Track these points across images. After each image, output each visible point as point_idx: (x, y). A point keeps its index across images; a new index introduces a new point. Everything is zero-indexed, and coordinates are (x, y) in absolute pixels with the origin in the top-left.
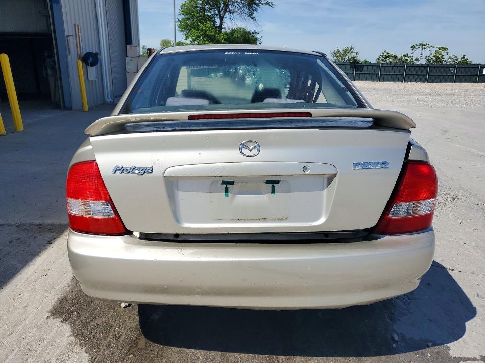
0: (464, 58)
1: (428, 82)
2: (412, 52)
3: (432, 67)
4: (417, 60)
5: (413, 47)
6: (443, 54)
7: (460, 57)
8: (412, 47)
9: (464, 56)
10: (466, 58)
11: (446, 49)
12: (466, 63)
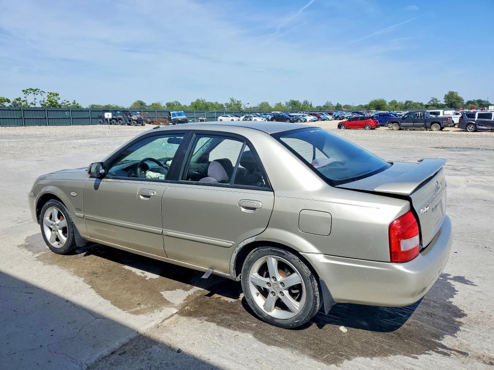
0: (74, 103)
1: (49, 125)
2: (25, 96)
3: (49, 111)
4: (32, 103)
5: (25, 92)
6: (56, 99)
7: (71, 102)
8: (23, 91)
9: (75, 101)
10: (77, 103)
11: (57, 95)
12: (78, 107)
